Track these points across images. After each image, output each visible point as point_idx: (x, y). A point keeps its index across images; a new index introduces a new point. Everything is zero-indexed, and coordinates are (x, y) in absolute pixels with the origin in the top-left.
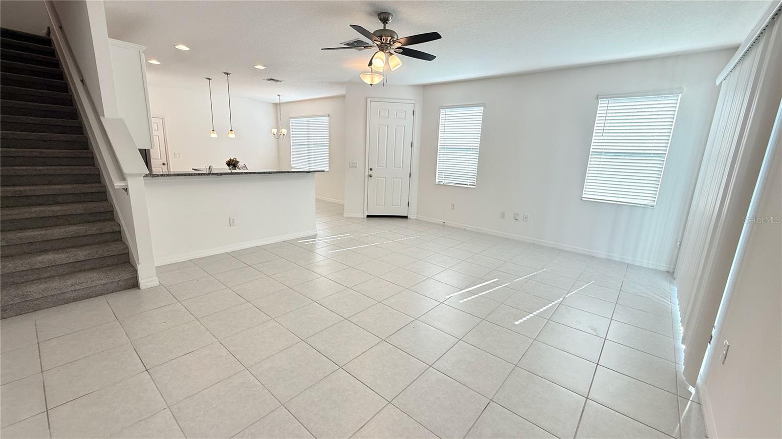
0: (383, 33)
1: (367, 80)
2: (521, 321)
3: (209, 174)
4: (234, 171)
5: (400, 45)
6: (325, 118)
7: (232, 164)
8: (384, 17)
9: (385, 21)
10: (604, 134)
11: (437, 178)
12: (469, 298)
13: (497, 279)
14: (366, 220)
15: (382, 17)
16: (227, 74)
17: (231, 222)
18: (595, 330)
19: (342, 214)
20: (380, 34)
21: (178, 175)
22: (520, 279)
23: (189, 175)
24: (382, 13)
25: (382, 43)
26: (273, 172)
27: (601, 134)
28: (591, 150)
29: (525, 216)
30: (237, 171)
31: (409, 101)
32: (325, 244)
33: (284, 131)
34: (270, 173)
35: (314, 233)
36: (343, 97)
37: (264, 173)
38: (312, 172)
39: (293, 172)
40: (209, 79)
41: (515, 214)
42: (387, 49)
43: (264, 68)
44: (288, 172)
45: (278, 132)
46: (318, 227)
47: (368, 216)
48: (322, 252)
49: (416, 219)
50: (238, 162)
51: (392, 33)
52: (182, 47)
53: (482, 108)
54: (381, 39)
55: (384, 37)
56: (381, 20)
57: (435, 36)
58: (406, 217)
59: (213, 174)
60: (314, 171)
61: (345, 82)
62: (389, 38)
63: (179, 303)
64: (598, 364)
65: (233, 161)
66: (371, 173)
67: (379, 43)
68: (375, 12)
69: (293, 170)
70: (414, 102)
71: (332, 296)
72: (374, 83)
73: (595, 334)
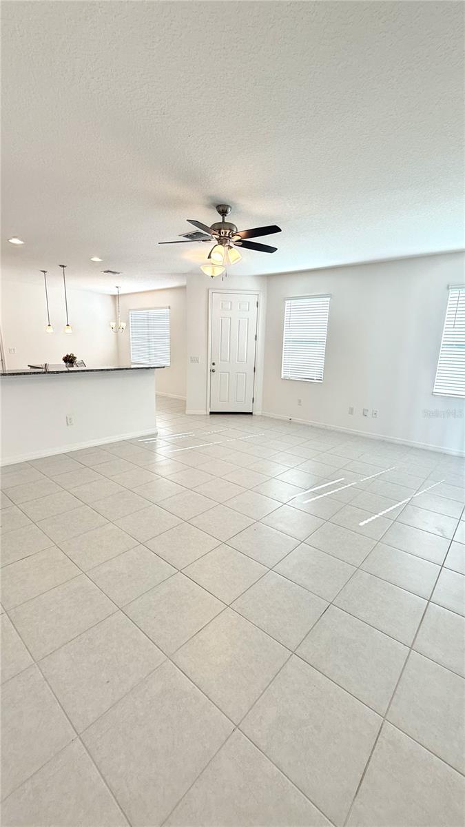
0: (222, 226)
1: (208, 271)
2: (366, 522)
3: (44, 373)
4: (71, 369)
5: (240, 238)
6: (165, 310)
7: (69, 360)
8: (223, 210)
9: (223, 213)
10: (456, 326)
11: (282, 372)
12: (314, 499)
13: (343, 479)
14: (209, 417)
15: (221, 209)
16: (63, 266)
17: (69, 421)
18: (442, 531)
19: (184, 411)
20: (218, 228)
21: (13, 374)
22: (368, 478)
23: (25, 374)
24: (220, 205)
25: (221, 237)
26: (112, 370)
27: (452, 326)
28: (442, 343)
29: (375, 412)
30: (75, 368)
31: (253, 293)
32: (166, 444)
33: (123, 325)
34: (108, 370)
35: (154, 432)
36: (183, 288)
37: (102, 370)
38: (152, 368)
39: (133, 369)
40: (44, 272)
41: (364, 410)
42: (226, 242)
43: (100, 260)
44: (127, 369)
45: (117, 325)
46: (158, 424)
47: (211, 413)
48: (163, 451)
49: (261, 416)
50: (75, 358)
51: (230, 226)
52: (15, 241)
53: (328, 299)
54: (220, 233)
55: (222, 231)
56: (219, 212)
57: (274, 229)
58: (251, 414)
59: (49, 372)
60: (154, 368)
61: (186, 274)
62: (228, 232)
63: (15, 507)
64: (442, 566)
65: (70, 357)
66: (213, 367)
67: (217, 237)
68: (214, 204)
69: (132, 366)
70: (257, 293)
71: (171, 498)
72: (215, 275)
73: (441, 535)
